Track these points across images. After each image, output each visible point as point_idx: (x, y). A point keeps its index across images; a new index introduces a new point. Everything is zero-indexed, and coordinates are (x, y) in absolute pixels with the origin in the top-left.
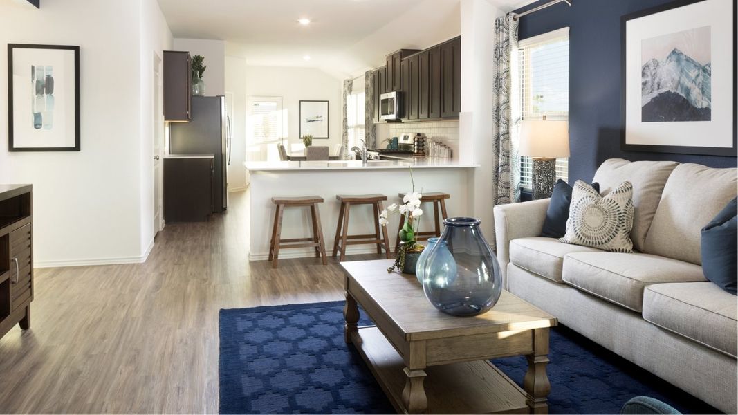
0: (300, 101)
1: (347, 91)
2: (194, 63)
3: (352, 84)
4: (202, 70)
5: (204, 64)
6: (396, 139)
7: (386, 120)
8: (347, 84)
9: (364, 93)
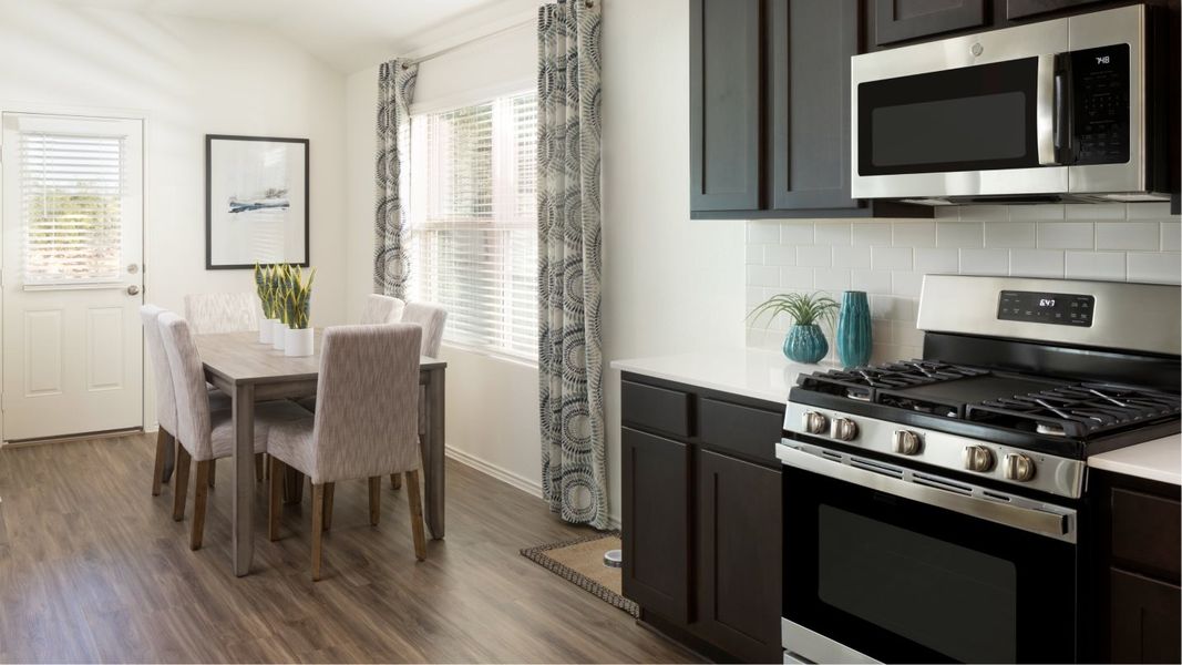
0: (209, 138)
1: (398, 101)
3: (415, 76)
8: (401, 76)
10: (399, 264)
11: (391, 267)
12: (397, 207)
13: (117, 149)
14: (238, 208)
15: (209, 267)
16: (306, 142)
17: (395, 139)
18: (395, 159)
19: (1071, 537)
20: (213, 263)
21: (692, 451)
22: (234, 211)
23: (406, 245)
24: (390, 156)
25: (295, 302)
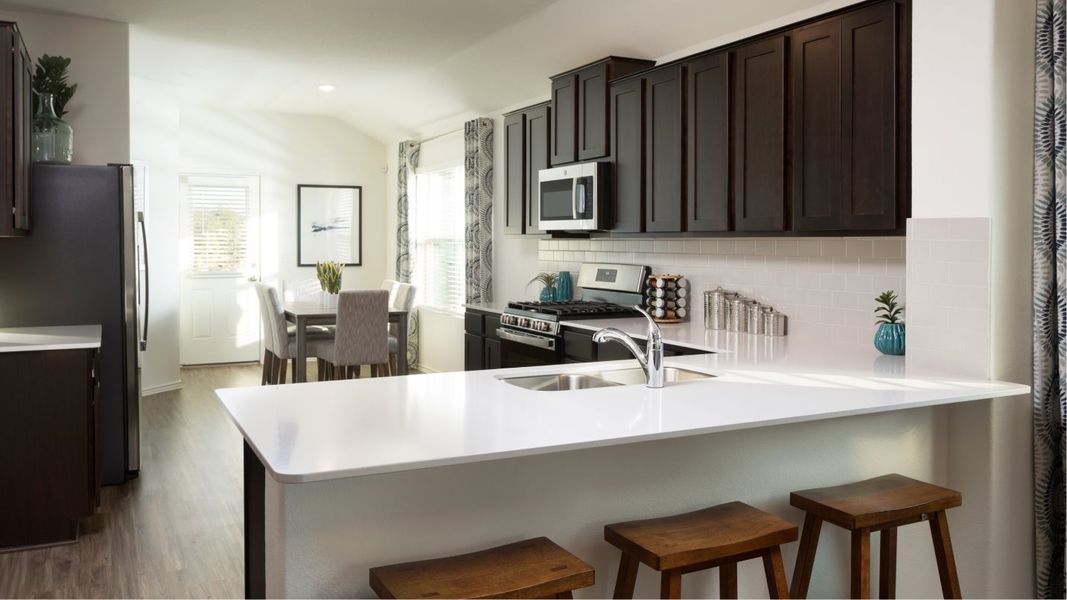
0: (299, 186)
1: (408, 166)
2: (40, 75)
3: (418, 150)
4: (64, 94)
5: (71, 77)
6: (568, 280)
7: (549, 232)
8: (409, 151)
9: (462, 169)
10: (408, 263)
11: (403, 266)
12: (407, 229)
13: (244, 194)
14: (317, 229)
15: (299, 265)
16: (360, 188)
17: (406, 188)
18: (406, 201)
19: (553, 348)
20: (302, 263)
21: (484, 340)
22: (315, 231)
23: (412, 251)
24: (403, 199)
25: (333, 280)
